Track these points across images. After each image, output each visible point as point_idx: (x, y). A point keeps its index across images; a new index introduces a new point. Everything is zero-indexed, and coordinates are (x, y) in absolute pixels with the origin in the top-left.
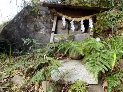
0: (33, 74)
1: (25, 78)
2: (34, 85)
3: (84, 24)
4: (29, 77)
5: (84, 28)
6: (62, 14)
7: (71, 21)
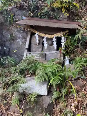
0: (8, 87)
1: (3, 89)
2: (9, 94)
3: (56, 41)
4: (5, 89)
5: (56, 45)
6: (35, 30)
7: (44, 37)
